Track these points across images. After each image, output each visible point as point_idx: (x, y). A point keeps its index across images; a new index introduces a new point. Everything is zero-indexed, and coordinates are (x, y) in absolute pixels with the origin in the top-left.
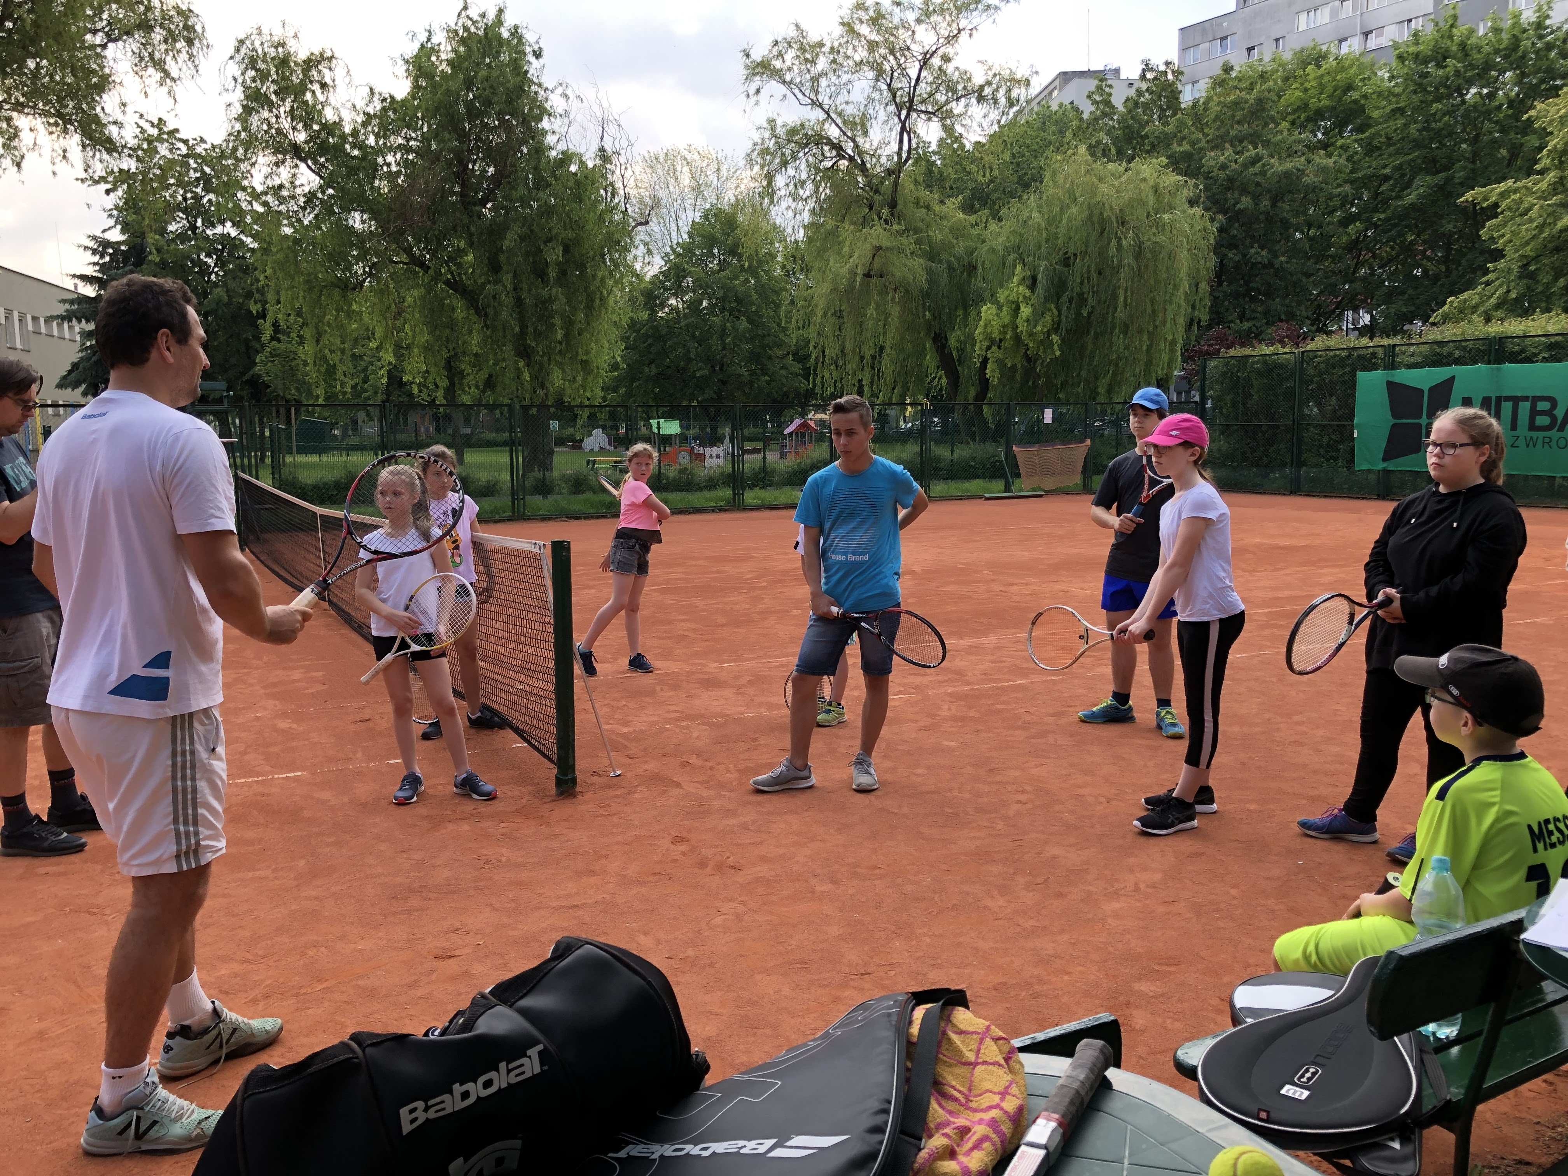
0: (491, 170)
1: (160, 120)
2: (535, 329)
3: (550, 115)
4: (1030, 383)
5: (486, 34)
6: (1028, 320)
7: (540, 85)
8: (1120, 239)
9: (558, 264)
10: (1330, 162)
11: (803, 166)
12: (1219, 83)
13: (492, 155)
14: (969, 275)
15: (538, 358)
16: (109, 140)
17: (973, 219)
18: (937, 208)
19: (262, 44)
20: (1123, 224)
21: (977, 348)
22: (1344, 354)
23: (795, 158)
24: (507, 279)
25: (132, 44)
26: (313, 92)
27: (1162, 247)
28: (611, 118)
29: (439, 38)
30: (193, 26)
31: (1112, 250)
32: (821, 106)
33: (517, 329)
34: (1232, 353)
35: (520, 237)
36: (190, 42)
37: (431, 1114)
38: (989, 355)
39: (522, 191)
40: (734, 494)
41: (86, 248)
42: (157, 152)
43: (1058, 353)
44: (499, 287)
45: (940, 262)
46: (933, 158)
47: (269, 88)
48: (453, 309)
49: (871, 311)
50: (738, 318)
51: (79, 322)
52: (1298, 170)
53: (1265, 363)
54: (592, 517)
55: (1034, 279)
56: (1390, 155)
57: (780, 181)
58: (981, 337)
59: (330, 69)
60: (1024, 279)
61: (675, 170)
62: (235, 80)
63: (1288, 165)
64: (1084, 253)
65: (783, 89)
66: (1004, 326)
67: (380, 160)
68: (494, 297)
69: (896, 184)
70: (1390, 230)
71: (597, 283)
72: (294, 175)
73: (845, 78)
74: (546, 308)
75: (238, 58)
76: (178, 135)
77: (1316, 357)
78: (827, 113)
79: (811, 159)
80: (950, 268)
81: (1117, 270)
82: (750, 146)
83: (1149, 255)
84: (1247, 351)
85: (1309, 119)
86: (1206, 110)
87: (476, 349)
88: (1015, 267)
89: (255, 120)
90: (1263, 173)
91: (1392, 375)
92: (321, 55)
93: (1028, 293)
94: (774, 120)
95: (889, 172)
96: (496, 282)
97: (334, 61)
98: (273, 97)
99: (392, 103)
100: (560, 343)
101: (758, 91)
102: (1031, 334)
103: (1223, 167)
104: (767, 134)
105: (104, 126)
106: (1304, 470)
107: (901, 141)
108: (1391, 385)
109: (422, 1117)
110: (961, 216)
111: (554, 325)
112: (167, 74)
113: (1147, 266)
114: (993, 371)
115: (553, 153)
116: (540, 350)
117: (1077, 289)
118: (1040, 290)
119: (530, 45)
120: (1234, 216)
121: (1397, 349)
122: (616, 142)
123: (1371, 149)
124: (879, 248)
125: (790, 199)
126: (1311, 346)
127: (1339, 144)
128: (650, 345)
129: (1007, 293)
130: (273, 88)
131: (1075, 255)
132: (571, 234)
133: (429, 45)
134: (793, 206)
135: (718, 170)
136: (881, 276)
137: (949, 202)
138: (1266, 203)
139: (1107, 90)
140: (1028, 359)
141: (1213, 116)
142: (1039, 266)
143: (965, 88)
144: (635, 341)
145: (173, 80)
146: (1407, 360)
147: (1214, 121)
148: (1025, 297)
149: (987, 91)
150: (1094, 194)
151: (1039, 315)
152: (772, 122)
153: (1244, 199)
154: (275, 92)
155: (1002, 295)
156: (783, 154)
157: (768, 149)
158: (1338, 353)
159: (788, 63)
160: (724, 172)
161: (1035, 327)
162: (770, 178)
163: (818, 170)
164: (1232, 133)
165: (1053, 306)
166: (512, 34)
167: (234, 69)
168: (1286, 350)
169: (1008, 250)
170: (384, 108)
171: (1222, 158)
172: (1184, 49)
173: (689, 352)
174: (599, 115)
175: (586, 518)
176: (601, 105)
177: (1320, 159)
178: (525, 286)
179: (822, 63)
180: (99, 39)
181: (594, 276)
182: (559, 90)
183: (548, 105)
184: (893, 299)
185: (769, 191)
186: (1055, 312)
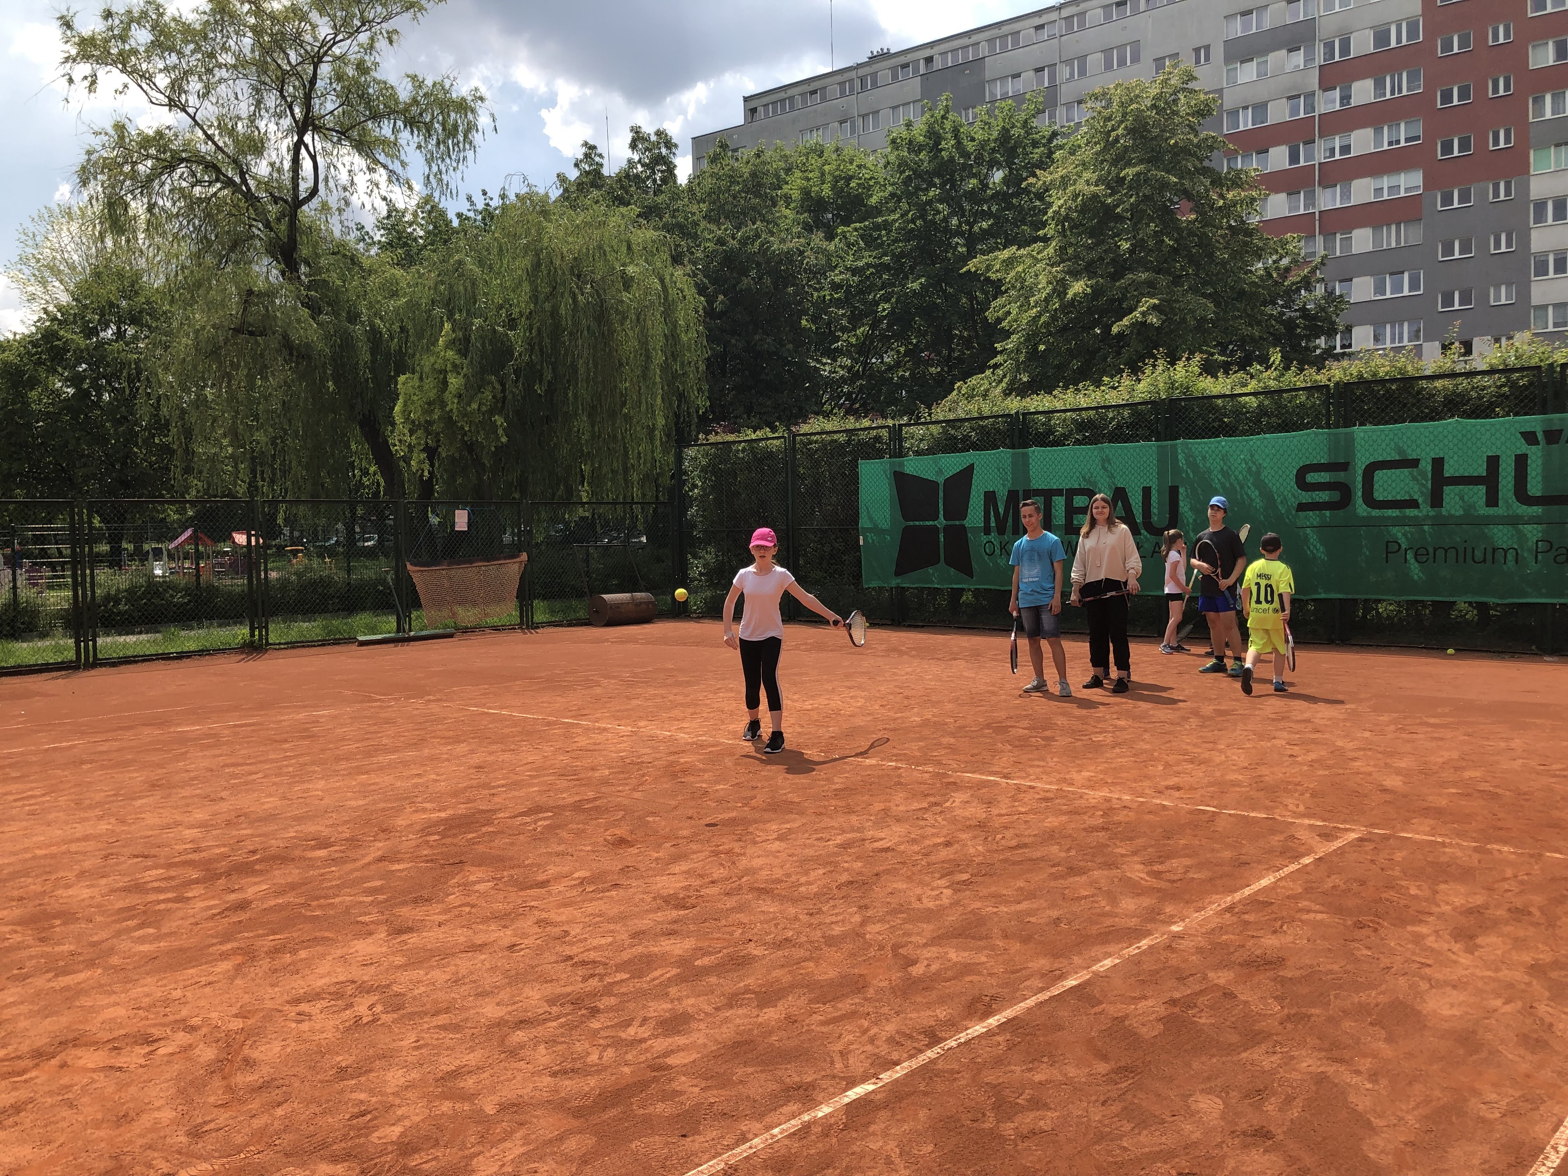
6: (460, 396)
8: (575, 295)
12: (714, 158)
20: (578, 276)
22: (842, 438)
27: (629, 307)
31: (566, 308)
32: (182, 108)
43: (504, 439)
52: (799, 250)
53: (752, 451)
55: (466, 341)
60: (453, 341)
63: (789, 245)
65: (125, 79)
66: (429, 404)
77: (811, 443)
78: (196, 119)
80: (375, 332)
81: (574, 335)
82: (83, 154)
83: (612, 315)
86: (700, 183)
88: (442, 325)
90: (763, 251)
91: (900, 465)
93: (458, 359)
102: (465, 414)
103: (721, 242)
104: (110, 141)
108: (899, 477)
118: (475, 355)
121: (905, 430)
124: (250, 292)
126: (806, 429)
127: (839, 230)
129: (432, 360)
131: (522, 314)
138: (768, 285)
140: (466, 446)
141: (707, 189)
143: (386, 105)
146: (917, 444)
147: (709, 194)
148: (455, 366)
151: (474, 387)
153: (744, 279)
155: (427, 362)
157: (111, 162)
158: (835, 437)
161: (470, 404)
164: (729, 207)
165: (493, 378)
168: (777, 435)
169: (433, 303)
171: (719, 232)
186: (498, 386)
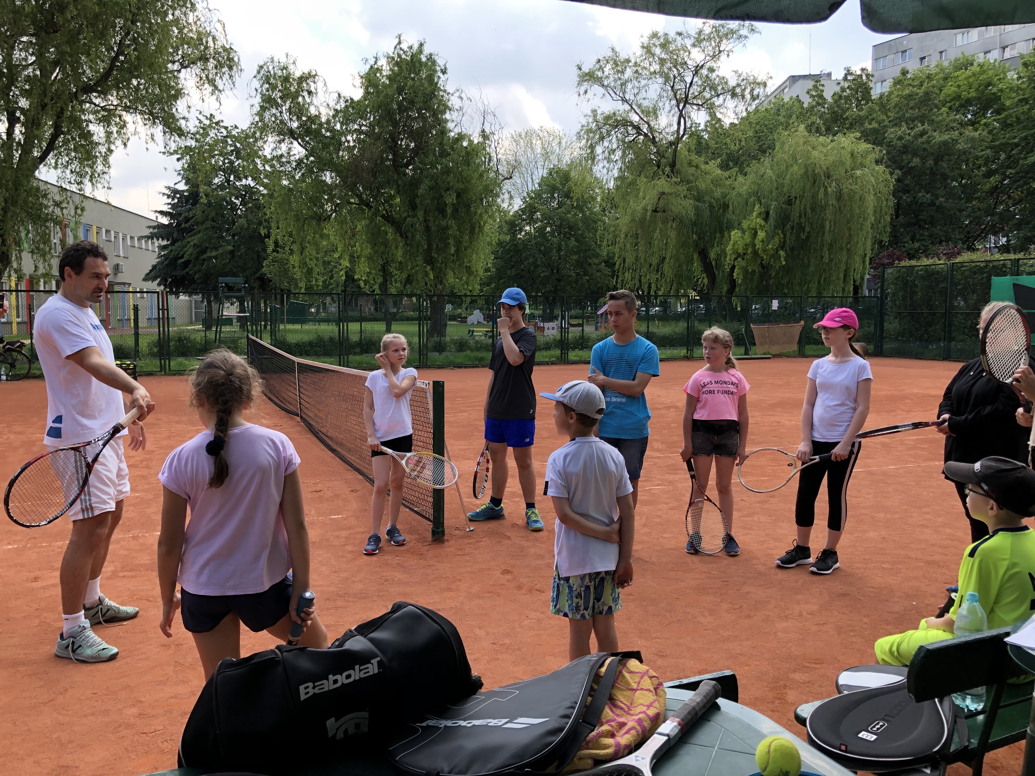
0: (413, 144)
1: (211, 115)
2: (437, 247)
3: (450, 110)
4: (764, 283)
5: (412, 59)
6: (763, 241)
7: (445, 91)
8: (826, 187)
9: (453, 205)
10: (976, 134)
11: (614, 140)
12: (897, 82)
13: (413, 135)
14: (724, 211)
15: (438, 265)
16: (180, 129)
17: (727, 174)
18: (703, 167)
19: (274, 68)
20: (828, 177)
21: (728, 259)
22: (982, 265)
23: (609, 134)
24: (420, 214)
25: (196, 69)
26: (304, 97)
27: (855, 193)
28: (489, 111)
29: (383, 62)
30: (233, 58)
31: (821, 194)
32: (626, 101)
33: (426, 246)
34: (903, 263)
35: (429, 188)
36: (230, 68)
37: (317, 691)
38: (736, 264)
39: (431, 158)
40: (562, 353)
41: (164, 194)
42: (209, 135)
43: (784, 263)
44: (415, 220)
45: (704, 202)
46: (702, 134)
47: (277, 95)
48: (386, 233)
49: (657, 234)
50: (569, 239)
51: (158, 240)
52: (953, 140)
53: (926, 271)
54: (470, 367)
55: (767, 214)
56: (1019, 130)
57: (599, 150)
58: (730, 252)
59: (314, 82)
60: (760, 214)
61: (531, 143)
62: (256, 90)
63: (946, 137)
64: (802, 197)
65: (602, 90)
66: (746, 245)
67: (343, 139)
68: (412, 226)
69: (675, 151)
70: (1019, 181)
71: (477, 217)
72: (290, 149)
73: (643, 82)
74: (445, 233)
75: (259, 77)
76: (221, 124)
77: (963, 267)
78: (631, 106)
79: (619, 135)
80: (711, 206)
81: (824, 208)
82: (580, 127)
83: (846, 198)
84: (913, 262)
85: (961, 106)
86: (888, 100)
87: (400, 259)
88: (754, 205)
89: (267, 115)
90: (928, 142)
91: (1017, 280)
92: (309, 74)
93: (763, 223)
94: (596, 111)
95: (671, 143)
96: (414, 216)
97: (317, 77)
98: (279, 100)
99: (351, 103)
100: (453, 255)
101: (586, 92)
102: (765, 251)
103: (900, 138)
104: (591, 120)
105: (178, 120)
106: (953, 343)
107: (679, 123)
108: (1015, 286)
109: (311, 692)
110: (719, 172)
111: (449, 244)
112: (216, 87)
113: (845, 205)
114: (738, 274)
115: (452, 134)
116: (440, 259)
117: (797, 220)
118: (771, 221)
119: (439, 66)
120: (908, 171)
121: (1021, 261)
122: (493, 126)
123: (1005, 125)
124: (663, 193)
125: (605, 162)
126: (959, 259)
127: (982, 122)
128: (511, 257)
129: (748, 223)
130: (279, 94)
131: (796, 198)
132: (461, 186)
133: (376, 67)
134: (607, 166)
135: (560, 143)
136: (664, 212)
137: (712, 163)
138: (931, 162)
139: (821, 88)
140: (763, 266)
141: (893, 104)
142: (771, 205)
143: (723, 88)
144: (502, 254)
145: (220, 91)
146: (1028, 269)
147: (895, 107)
148: (761, 226)
149: (738, 90)
150: (809, 158)
151: (770, 237)
152: (594, 111)
153: (914, 160)
154: (281, 98)
155: (745, 224)
156: (601, 133)
157: (591, 130)
158: (978, 264)
159: (606, 73)
160: (563, 144)
161: (768, 246)
162: (592, 147)
163: (624, 142)
164: (907, 115)
165: (780, 232)
166: (428, 59)
167: (256, 84)
168: (941, 262)
169: (750, 195)
170: (346, 106)
171: (899, 132)
172: (876, 59)
173: (536, 260)
174: (482, 109)
175: (466, 367)
176: (483, 103)
177: (969, 132)
178: (431, 219)
179: (629, 73)
180: (176, 66)
181: (475, 213)
182: (457, 94)
183: (449, 104)
184: (671, 227)
185: (592, 157)
186: (782, 236)
